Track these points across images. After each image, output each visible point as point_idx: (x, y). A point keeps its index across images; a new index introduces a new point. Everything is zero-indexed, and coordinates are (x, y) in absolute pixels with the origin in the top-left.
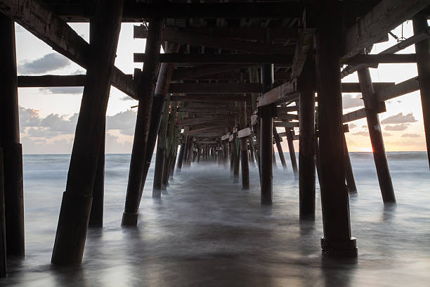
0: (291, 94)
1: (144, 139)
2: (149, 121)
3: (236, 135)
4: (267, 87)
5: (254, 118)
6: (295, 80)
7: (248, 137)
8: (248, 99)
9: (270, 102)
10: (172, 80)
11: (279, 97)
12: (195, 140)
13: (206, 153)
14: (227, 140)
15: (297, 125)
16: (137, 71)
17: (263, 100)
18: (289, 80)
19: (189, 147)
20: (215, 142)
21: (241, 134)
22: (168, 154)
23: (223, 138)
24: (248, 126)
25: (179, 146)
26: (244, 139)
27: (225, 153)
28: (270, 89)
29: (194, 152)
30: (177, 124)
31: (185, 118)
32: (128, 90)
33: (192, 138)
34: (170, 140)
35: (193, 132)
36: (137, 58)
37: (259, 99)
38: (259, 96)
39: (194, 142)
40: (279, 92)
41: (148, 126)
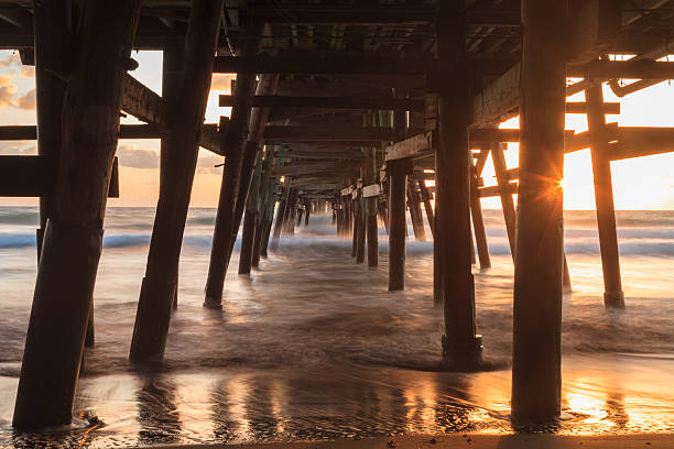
0: (425, 150)
1: (232, 206)
2: (238, 184)
4: (399, 135)
6: (430, 134)
7: (377, 196)
9: (401, 156)
10: (269, 121)
11: (412, 153)
12: (301, 192)
16: (223, 119)
17: (393, 152)
18: (423, 131)
19: (292, 204)
20: (332, 196)
21: (368, 191)
22: (260, 219)
23: (344, 192)
24: (378, 183)
25: (277, 204)
26: (371, 199)
27: (347, 216)
28: (403, 139)
29: (300, 210)
30: (274, 173)
31: (286, 164)
33: (296, 191)
34: (263, 200)
35: (298, 182)
36: (224, 101)
37: (389, 150)
38: (389, 144)
39: (300, 197)
40: (411, 146)
41: (237, 190)
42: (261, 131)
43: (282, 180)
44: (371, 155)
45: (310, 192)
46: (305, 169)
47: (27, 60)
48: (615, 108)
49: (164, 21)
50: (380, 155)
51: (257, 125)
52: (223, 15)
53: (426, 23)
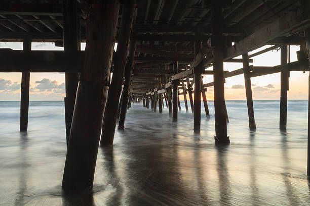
3: (156, 93)
5: (168, 85)
8: (163, 77)
14: (150, 95)
15: (181, 88)
23: (147, 94)
37: (172, 77)
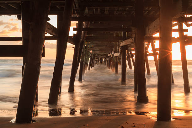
0: (132, 43)
1: (77, 59)
3: (113, 55)
4: (124, 38)
5: (120, 50)
6: (133, 38)
7: (118, 56)
10: (87, 35)
11: (128, 44)
12: (96, 55)
13: (101, 61)
14: (110, 56)
16: (74, 34)
17: (123, 44)
18: (131, 38)
19: (94, 58)
20: (105, 56)
21: (116, 55)
22: (85, 63)
23: (108, 55)
24: (118, 52)
25: (90, 58)
26: (116, 57)
27: (110, 62)
28: (125, 40)
29: (96, 60)
30: (89, 50)
31: (92, 47)
32: (71, 42)
33: (95, 55)
34: (86, 57)
35: (96, 52)
36: (74, 29)
37: (121, 43)
38: (122, 41)
39: (96, 56)
40: (128, 42)
41: (78, 55)
42: (85, 38)
43: (91, 52)
44: (116, 44)
45: (99, 55)
46: (97, 48)
47: (19, 18)
48: (187, 30)
49: (58, 7)
50: (119, 44)
51: (84, 36)
52: (74, 5)
53: (132, 6)
